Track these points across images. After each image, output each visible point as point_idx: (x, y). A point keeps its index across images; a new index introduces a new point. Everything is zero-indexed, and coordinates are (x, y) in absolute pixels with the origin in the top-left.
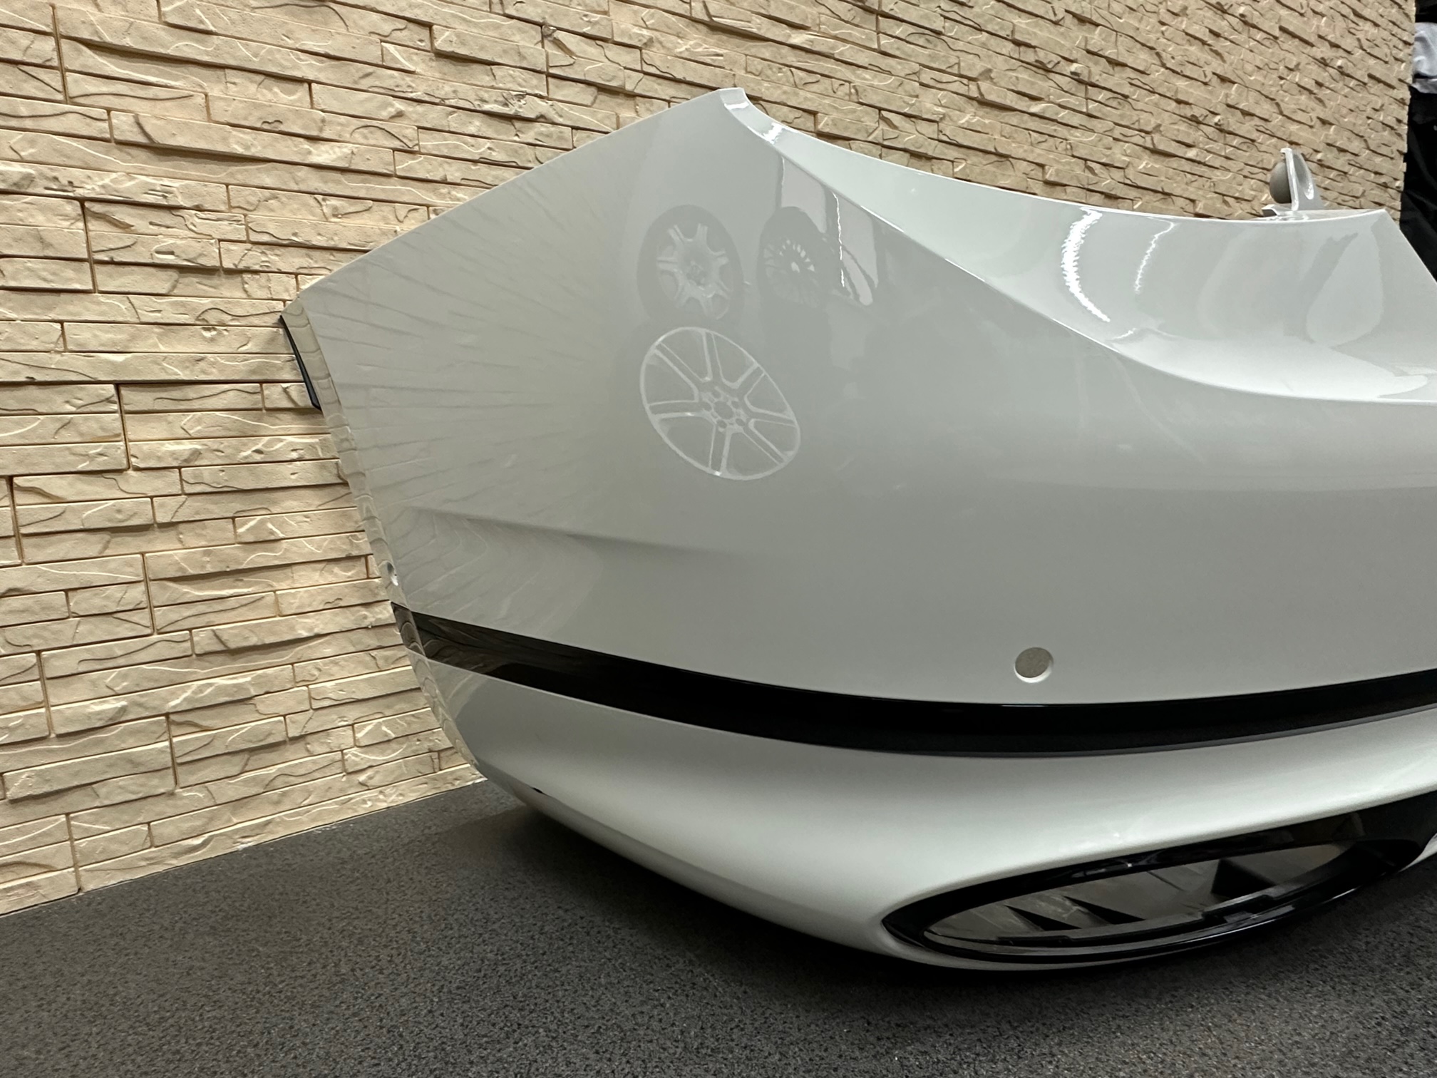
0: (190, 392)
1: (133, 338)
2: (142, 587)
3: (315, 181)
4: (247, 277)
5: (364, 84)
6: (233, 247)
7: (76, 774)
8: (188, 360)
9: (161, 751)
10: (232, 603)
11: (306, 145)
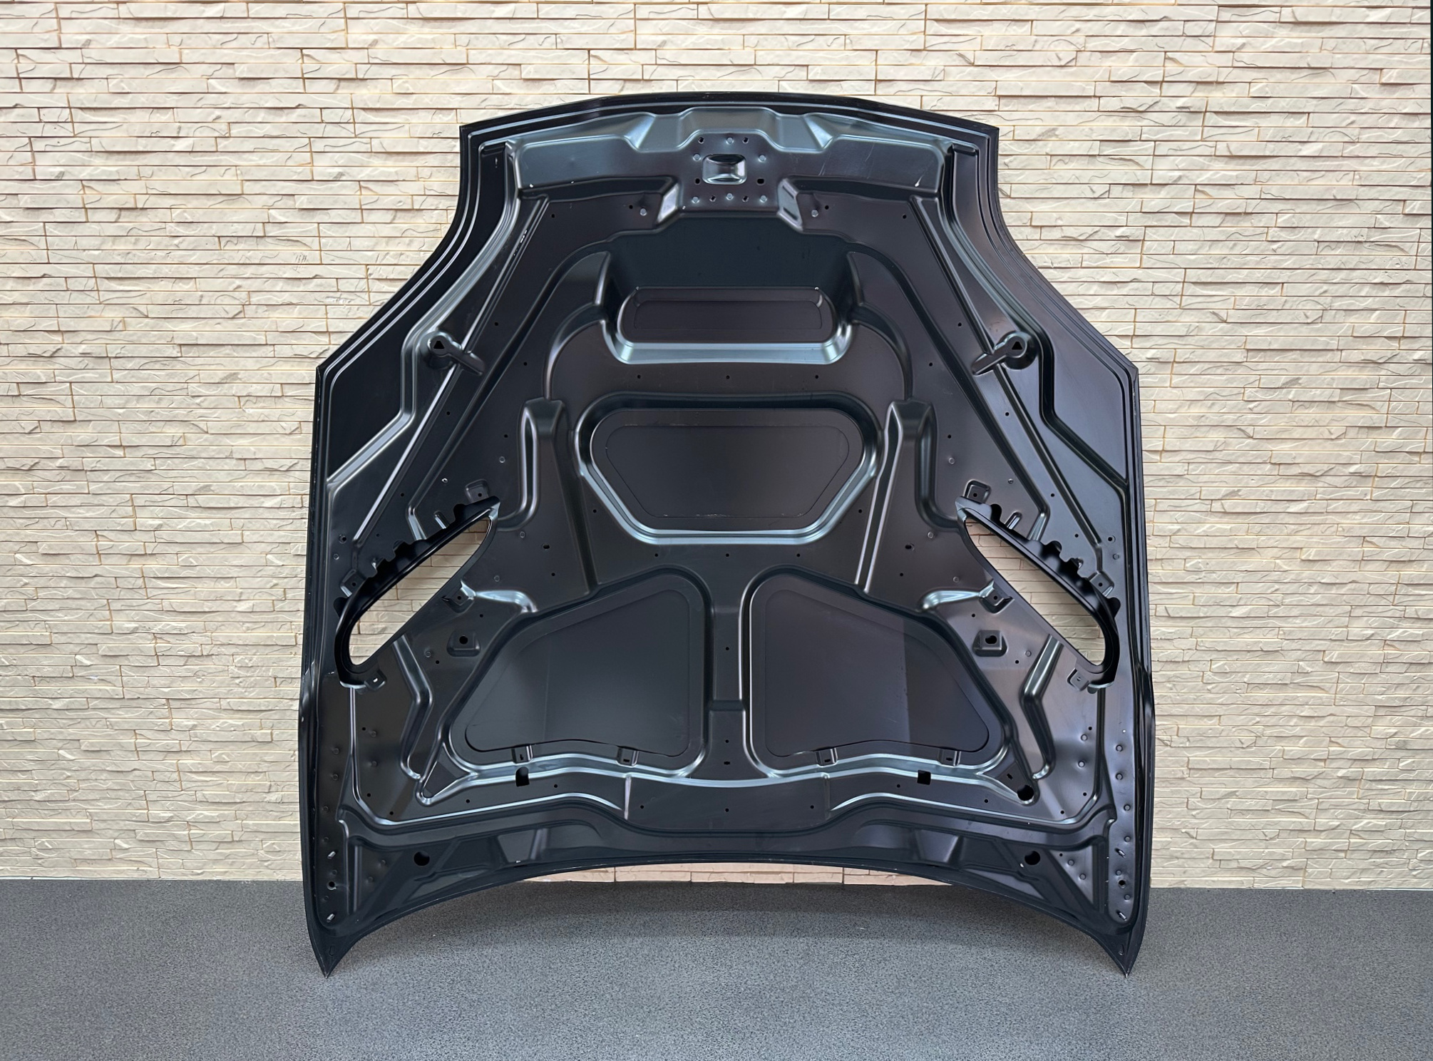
0: (193, 702)
1: (172, 682)
2: (177, 773)
3: (239, 618)
4: (214, 657)
5: (259, 574)
6: (207, 647)
7: (157, 836)
8: (191, 690)
9: (185, 835)
10: (210, 783)
11: (235, 604)
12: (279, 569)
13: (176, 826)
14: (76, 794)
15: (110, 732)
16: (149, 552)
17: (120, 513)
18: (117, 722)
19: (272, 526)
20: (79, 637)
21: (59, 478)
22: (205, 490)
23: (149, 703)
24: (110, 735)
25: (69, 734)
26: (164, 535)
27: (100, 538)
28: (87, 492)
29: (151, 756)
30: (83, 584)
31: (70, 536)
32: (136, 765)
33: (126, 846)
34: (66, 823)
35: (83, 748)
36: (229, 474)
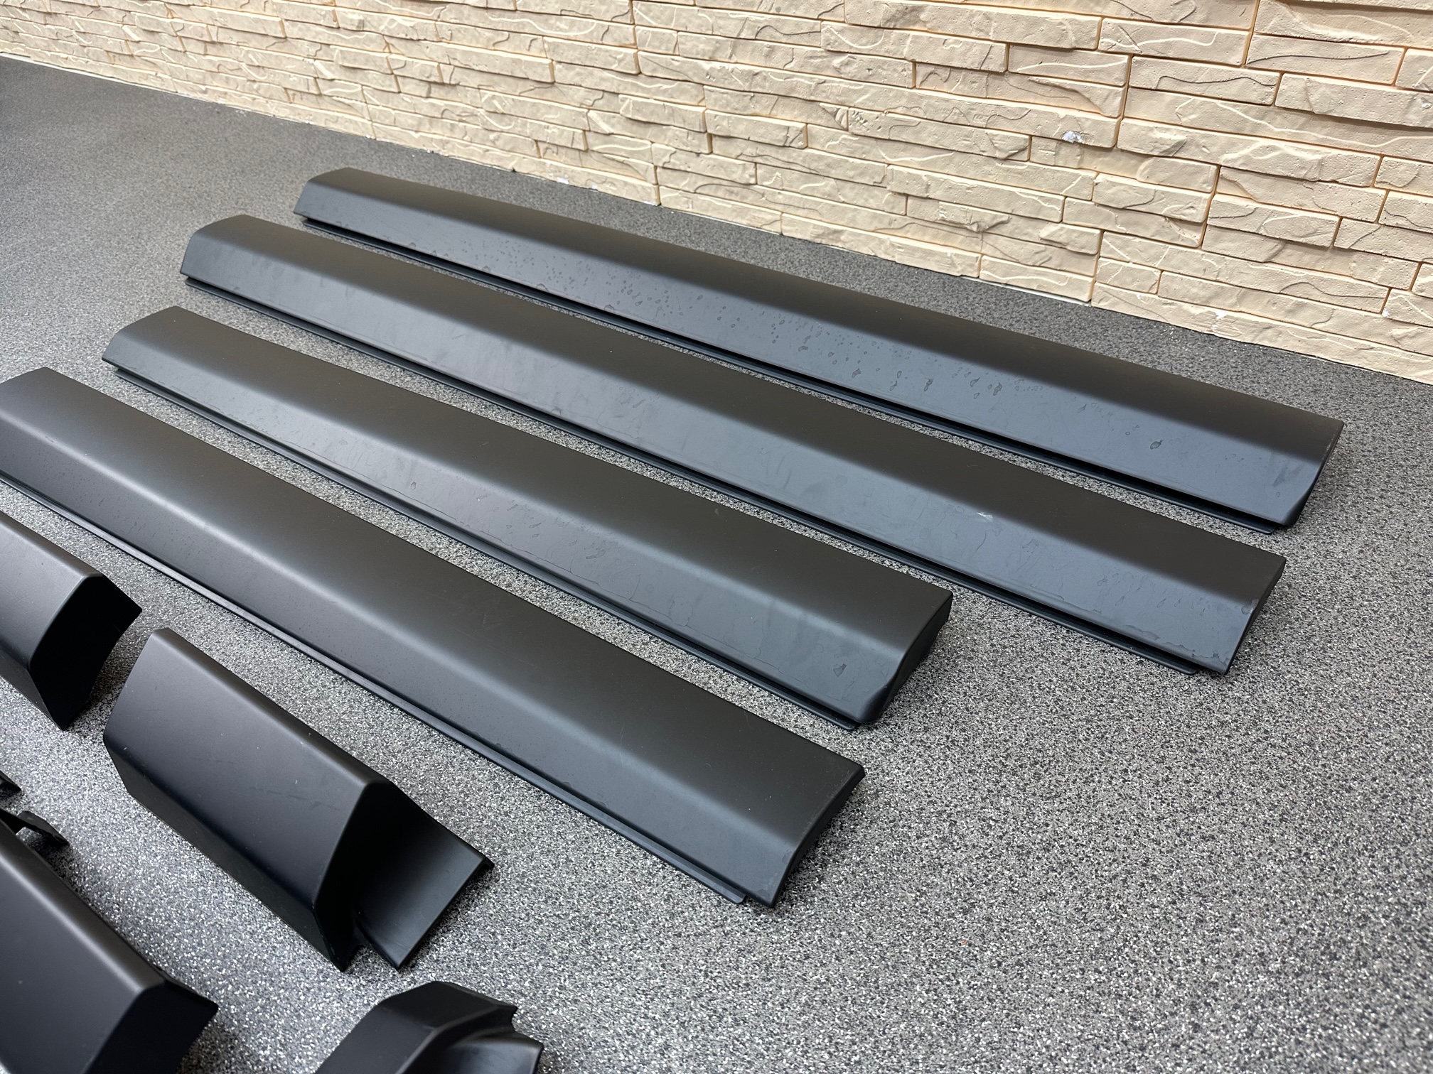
33: (135, 37)
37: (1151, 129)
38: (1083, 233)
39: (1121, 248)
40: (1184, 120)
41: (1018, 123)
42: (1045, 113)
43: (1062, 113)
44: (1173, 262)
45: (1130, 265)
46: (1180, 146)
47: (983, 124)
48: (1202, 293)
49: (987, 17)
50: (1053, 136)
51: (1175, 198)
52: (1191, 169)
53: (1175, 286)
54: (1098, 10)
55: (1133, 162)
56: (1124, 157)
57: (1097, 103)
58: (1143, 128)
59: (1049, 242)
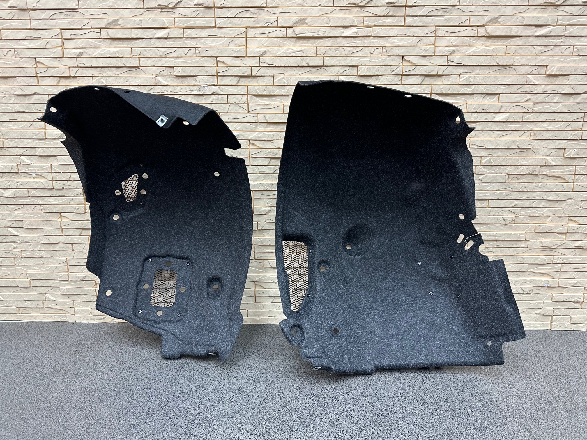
7: (74, 291)
9: (93, 290)
12: (165, 87)
13: (87, 284)
14: (20, 260)
15: (43, 214)
16: (73, 75)
17: (53, 44)
18: (48, 207)
19: (161, 53)
20: (23, 142)
21: (10, 17)
22: (114, 23)
23: (71, 193)
24: (44, 217)
25: (15, 216)
26: (85, 62)
27: (39, 65)
28: (29, 27)
29: (71, 232)
30: (26, 100)
31: (17, 63)
32: (61, 239)
33: (53, 299)
34: (13, 281)
35: (25, 226)
36: (131, 11)
37: (568, 281)
38: (549, 310)
39: (559, 312)
40: (576, 277)
41: (530, 284)
42: (538, 280)
43: (543, 279)
44: (575, 313)
45: (562, 316)
46: (576, 284)
47: (520, 285)
48: (583, 320)
49: (522, 258)
50: (541, 286)
51: (576, 297)
52: (578, 289)
53: (576, 320)
54: (552, 254)
55: (562, 289)
56: (560, 289)
57: (553, 276)
58: (566, 281)
59: (538, 314)
